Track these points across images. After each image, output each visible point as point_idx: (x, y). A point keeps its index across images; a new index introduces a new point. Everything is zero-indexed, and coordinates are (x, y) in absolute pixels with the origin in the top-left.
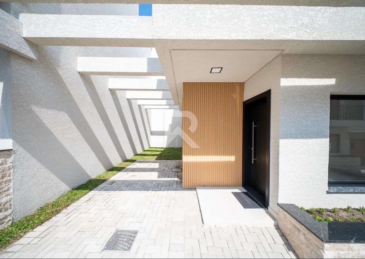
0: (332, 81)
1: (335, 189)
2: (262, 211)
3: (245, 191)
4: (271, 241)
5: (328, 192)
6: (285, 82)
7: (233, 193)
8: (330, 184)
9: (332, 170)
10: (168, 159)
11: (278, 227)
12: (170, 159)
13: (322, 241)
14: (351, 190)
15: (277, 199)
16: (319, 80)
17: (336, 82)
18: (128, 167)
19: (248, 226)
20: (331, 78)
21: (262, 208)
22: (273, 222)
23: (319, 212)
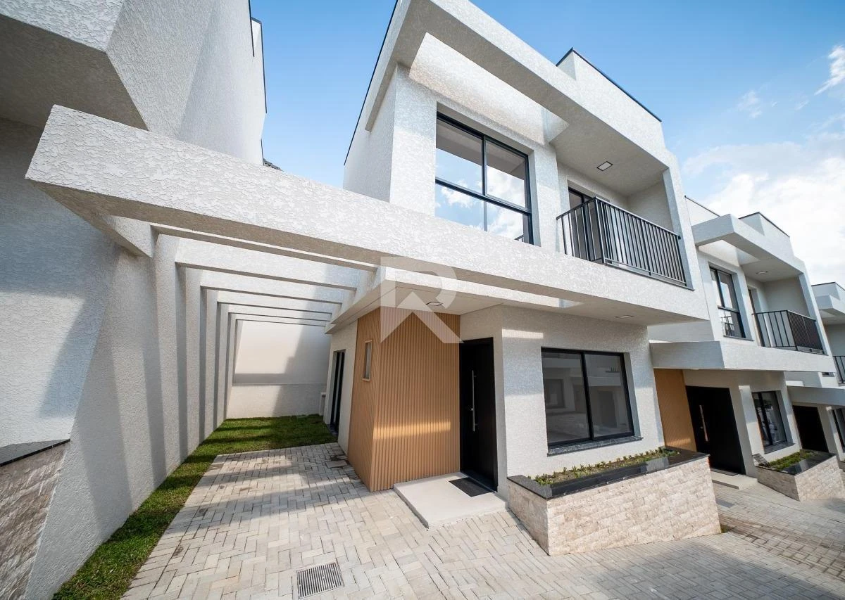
0: (539, 335)
1: (553, 451)
2: (490, 495)
3: (465, 476)
4: (504, 525)
5: (549, 455)
6: (507, 333)
7: (452, 482)
8: (550, 446)
9: (550, 432)
10: (301, 445)
11: (509, 509)
12: (306, 445)
13: (545, 498)
14: (565, 450)
15: (506, 472)
16: (528, 333)
17: (544, 337)
18: (206, 474)
19: (480, 516)
20: (539, 332)
21: (491, 492)
22: (503, 503)
23: (544, 478)
